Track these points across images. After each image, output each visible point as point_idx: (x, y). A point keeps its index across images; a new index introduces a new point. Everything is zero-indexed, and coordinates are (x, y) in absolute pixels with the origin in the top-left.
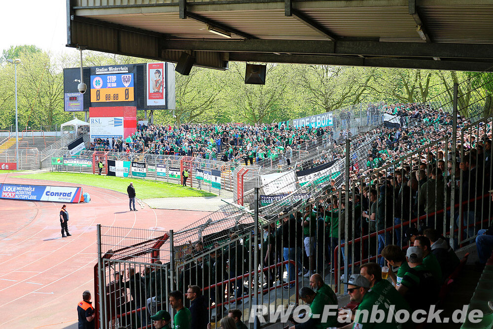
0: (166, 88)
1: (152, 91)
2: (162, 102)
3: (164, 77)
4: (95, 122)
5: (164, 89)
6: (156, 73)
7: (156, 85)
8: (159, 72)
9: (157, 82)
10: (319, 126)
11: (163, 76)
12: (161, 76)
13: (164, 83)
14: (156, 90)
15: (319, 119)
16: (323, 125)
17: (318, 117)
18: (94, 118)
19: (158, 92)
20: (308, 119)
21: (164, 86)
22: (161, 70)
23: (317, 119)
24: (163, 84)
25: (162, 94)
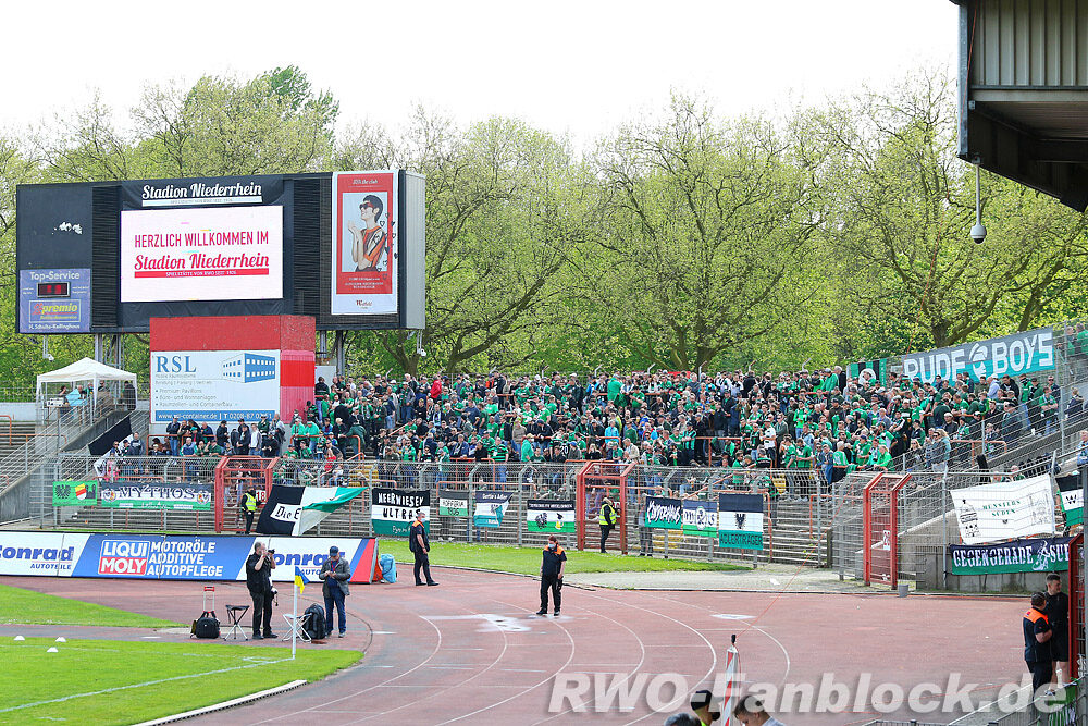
0: (402, 256)
1: (349, 266)
2: (385, 304)
3: (395, 218)
4: (170, 365)
5: (395, 262)
6: (365, 206)
7: (366, 248)
8: (374, 202)
9: (367, 235)
10: (1003, 370)
11: (390, 215)
12: (383, 217)
13: (395, 241)
14: (365, 263)
15: (1000, 351)
16: (1017, 368)
17: (995, 346)
18: (170, 355)
19: (373, 270)
20: (961, 353)
21: (395, 250)
22: (383, 196)
23: (994, 350)
24: (391, 245)
25: (386, 278)
